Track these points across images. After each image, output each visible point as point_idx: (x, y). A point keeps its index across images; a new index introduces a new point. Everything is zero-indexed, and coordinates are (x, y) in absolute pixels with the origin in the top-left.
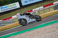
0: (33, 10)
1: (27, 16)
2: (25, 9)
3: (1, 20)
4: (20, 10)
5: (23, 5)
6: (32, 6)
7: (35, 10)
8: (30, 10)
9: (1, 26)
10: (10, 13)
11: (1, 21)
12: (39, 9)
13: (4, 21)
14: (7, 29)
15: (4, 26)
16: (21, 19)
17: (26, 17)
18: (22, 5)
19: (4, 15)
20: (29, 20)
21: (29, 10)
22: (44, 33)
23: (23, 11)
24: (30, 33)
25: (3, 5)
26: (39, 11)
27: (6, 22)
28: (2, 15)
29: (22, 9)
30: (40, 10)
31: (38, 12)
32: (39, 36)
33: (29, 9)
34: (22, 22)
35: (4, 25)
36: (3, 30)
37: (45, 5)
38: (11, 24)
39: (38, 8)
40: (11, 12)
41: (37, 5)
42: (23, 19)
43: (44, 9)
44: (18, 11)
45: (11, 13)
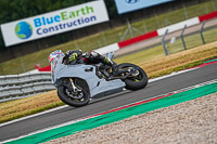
0: (161, 32)
1: (89, 67)
2: (129, 26)
3: (36, 68)
4: (109, 31)
5: (120, 11)
6: (157, 17)
7: (166, 33)
8: (146, 32)
10: (68, 44)
12: (183, 30)
16: (68, 78)
17: (86, 70)
18: (116, 10)
20: (97, 84)
21: (143, 30)
22: (201, 121)
23: (120, 34)
24: (148, 120)
25: (45, 11)
26: (182, 37)
29: (118, 29)
30: (186, 32)
31: (177, 38)
32: (184, 134)
33: (144, 26)
34: (71, 91)
35: (47, 90)
37: (207, 12)
39: (180, 25)
40: (73, 39)
41: (177, 12)
43: (203, 30)
44: (103, 33)
45: (75, 42)
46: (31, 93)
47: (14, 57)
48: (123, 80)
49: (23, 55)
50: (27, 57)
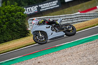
1: (48, 26)
3: (79, 11)
9: (79, 22)
11: (79, 13)
13: (83, 14)
14: (88, 28)
15: (83, 22)
19: (84, 4)
27: (87, 15)
28: (80, 3)
36: (82, 28)
38: (96, 19)
42: (41, 31)
46: (77, 22)
47: (69, 7)
48: (64, 32)
49: (73, 6)
50: (75, 7)
